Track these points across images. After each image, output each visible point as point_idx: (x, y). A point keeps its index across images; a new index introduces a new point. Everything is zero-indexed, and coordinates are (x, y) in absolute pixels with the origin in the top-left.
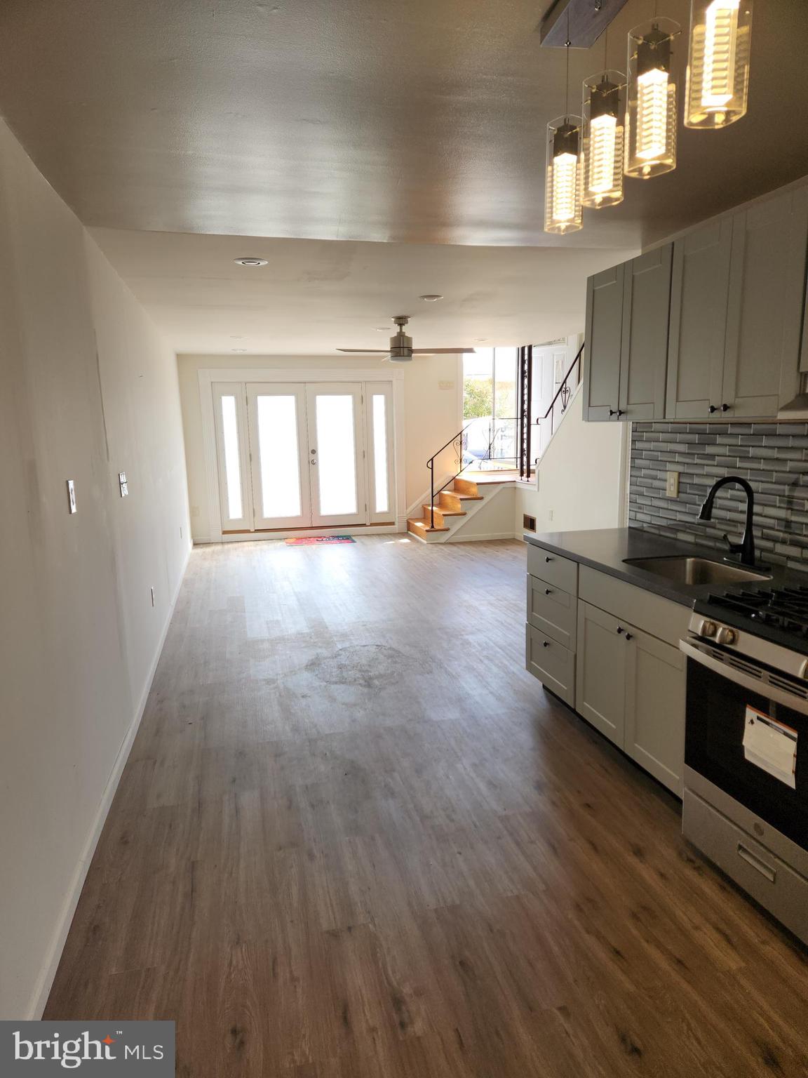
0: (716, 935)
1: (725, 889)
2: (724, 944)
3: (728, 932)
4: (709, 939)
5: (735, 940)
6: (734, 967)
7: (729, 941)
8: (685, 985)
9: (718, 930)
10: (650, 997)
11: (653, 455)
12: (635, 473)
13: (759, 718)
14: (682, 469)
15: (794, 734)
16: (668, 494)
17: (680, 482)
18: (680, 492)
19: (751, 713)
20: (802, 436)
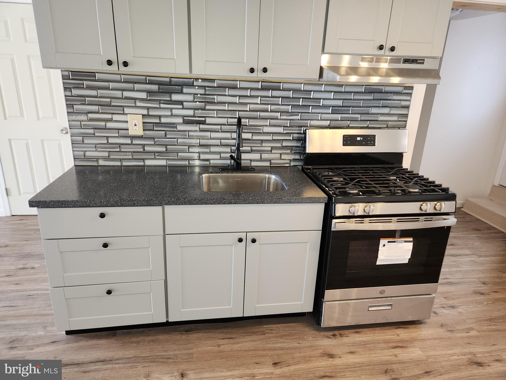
11: (101, 101)
12: (76, 117)
13: (389, 242)
14: (145, 112)
15: (411, 239)
16: (131, 132)
17: (143, 123)
18: (144, 130)
19: (383, 241)
20: (258, 89)
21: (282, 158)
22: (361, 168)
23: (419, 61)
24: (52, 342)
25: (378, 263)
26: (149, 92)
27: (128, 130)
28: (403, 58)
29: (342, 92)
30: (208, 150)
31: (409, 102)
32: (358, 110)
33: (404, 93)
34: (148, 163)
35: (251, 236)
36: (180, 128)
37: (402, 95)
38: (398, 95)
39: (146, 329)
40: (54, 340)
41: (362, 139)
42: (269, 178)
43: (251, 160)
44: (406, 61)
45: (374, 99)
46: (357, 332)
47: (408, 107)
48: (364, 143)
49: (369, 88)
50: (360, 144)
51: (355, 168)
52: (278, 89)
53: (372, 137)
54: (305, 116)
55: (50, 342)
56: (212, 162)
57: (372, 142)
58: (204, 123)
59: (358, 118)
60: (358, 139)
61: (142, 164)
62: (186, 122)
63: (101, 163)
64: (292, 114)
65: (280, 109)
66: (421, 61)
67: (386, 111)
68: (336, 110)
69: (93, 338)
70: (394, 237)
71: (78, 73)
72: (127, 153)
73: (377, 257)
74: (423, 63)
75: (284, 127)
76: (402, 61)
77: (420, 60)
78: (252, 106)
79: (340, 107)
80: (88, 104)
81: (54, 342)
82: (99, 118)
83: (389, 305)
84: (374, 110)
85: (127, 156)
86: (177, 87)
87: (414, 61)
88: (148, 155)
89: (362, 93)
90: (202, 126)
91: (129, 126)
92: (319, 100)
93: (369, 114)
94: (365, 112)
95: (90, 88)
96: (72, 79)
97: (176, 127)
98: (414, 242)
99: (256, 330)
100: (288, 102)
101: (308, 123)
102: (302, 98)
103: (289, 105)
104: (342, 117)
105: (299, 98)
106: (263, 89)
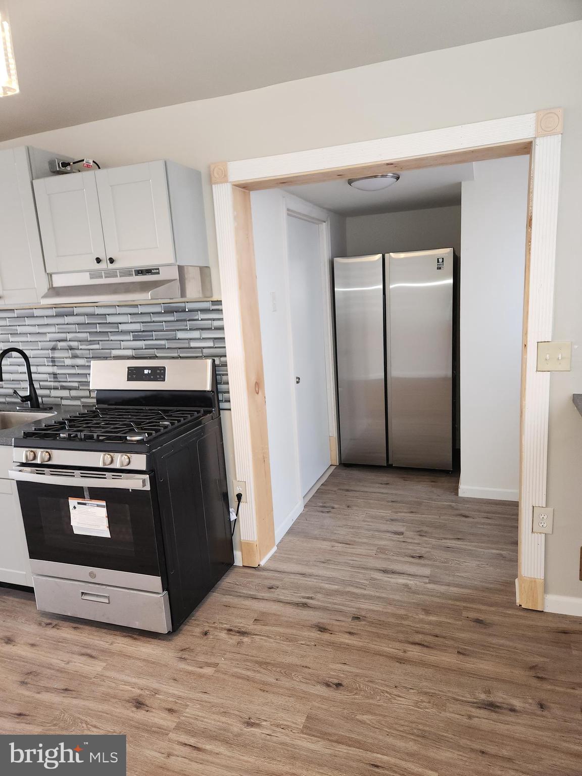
0: (84, 658)
1: (78, 628)
2: (89, 660)
3: (89, 651)
4: (79, 664)
5: (94, 654)
6: (99, 669)
7: (91, 656)
8: (75, 702)
9: (83, 655)
10: (55, 725)
13: (79, 503)
15: (104, 503)
19: (72, 502)
20: (53, 316)
21: (91, 396)
22: (150, 410)
23: (153, 271)
28: (133, 270)
29: (138, 314)
31: (221, 322)
32: (161, 335)
33: (212, 310)
37: (211, 313)
38: (206, 314)
41: (150, 372)
43: (62, 398)
44: (140, 272)
45: (177, 321)
47: (221, 328)
48: (152, 377)
49: (168, 306)
50: (148, 378)
51: (142, 410)
52: (72, 314)
53: (162, 370)
54: (107, 345)
57: (162, 376)
60: (146, 372)
64: (92, 342)
65: (77, 337)
66: (155, 271)
67: (196, 334)
68: (138, 336)
74: (158, 273)
75: (86, 358)
76: (134, 272)
77: (153, 269)
79: (141, 332)
84: (180, 335)
87: (148, 272)
89: (160, 313)
92: (116, 325)
93: (176, 339)
94: (170, 337)
98: (107, 507)
100: (84, 329)
101: (111, 353)
102: (99, 324)
103: (87, 332)
104: (145, 345)
105: (96, 324)
106: (58, 315)
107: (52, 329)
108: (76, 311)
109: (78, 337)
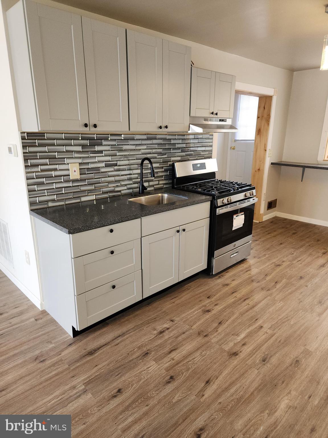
11: (50, 155)
12: (31, 170)
13: (236, 216)
14: (80, 161)
15: (243, 213)
16: (71, 178)
17: (80, 169)
18: (80, 174)
19: (235, 216)
20: (145, 139)
21: (160, 183)
23: (224, 120)
24: (69, 345)
25: (233, 229)
26: (83, 146)
27: (69, 176)
29: (185, 139)
30: (119, 184)
31: (212, 143)
32: (192, 149)
34: (83, 199)
35: (181, 228)
36: (103, 170)
37: (209, 139)
39: (124, 313)
40: (70, 344)
41: (200, 166)
42: (162, 196)
44: (221, 120)
46: (227, 272)
47: (212, 146)
48: (201, 168)
49: (196, 136)
52: (156, 139)
53: (204, 164)
54: (170, 155)
55: (67, 345)
56: (122, 192)
57: (204, 167)
58: (116, 165)
59: (192, 154)
61: (79, 201)
62: (107, 166)
63: (51, 204)
64: (163, 154)
67: (204, 149)
68: (183, 150)
69: (95, 331)
70: (237, 213)
71: (33, 134)
72: (69, 194)
73: (233, 226)
74: (226, 121)
75: (160, 163)
76: (219, 120)
78: (143, 151)
79: (184, 148)
80: (40, 159)
81: (70, 345)
82: (49, 169)
83: (237, 252)
84: (199, 149)
85: (68, 196)
86: (100, 141)
88: (82, 193)
89: (193, 139)
90: (116, 168)
91: (70, 172)
92: (175, 145)
93: (197, 151)
94: (195, 150)
95: (40, 145)
96: (28, 139)
97: (99, 170)
98: (244, 214)
99: (183, 289)
100: (161, 147)
101: (171, 159)
102: (167, 144)
103: (161, 149)
104: (186, 154)
105: (166, 144)
106: (148, 139)
107: (145, 147)
108: (158, 136)
109: (158, 151)
